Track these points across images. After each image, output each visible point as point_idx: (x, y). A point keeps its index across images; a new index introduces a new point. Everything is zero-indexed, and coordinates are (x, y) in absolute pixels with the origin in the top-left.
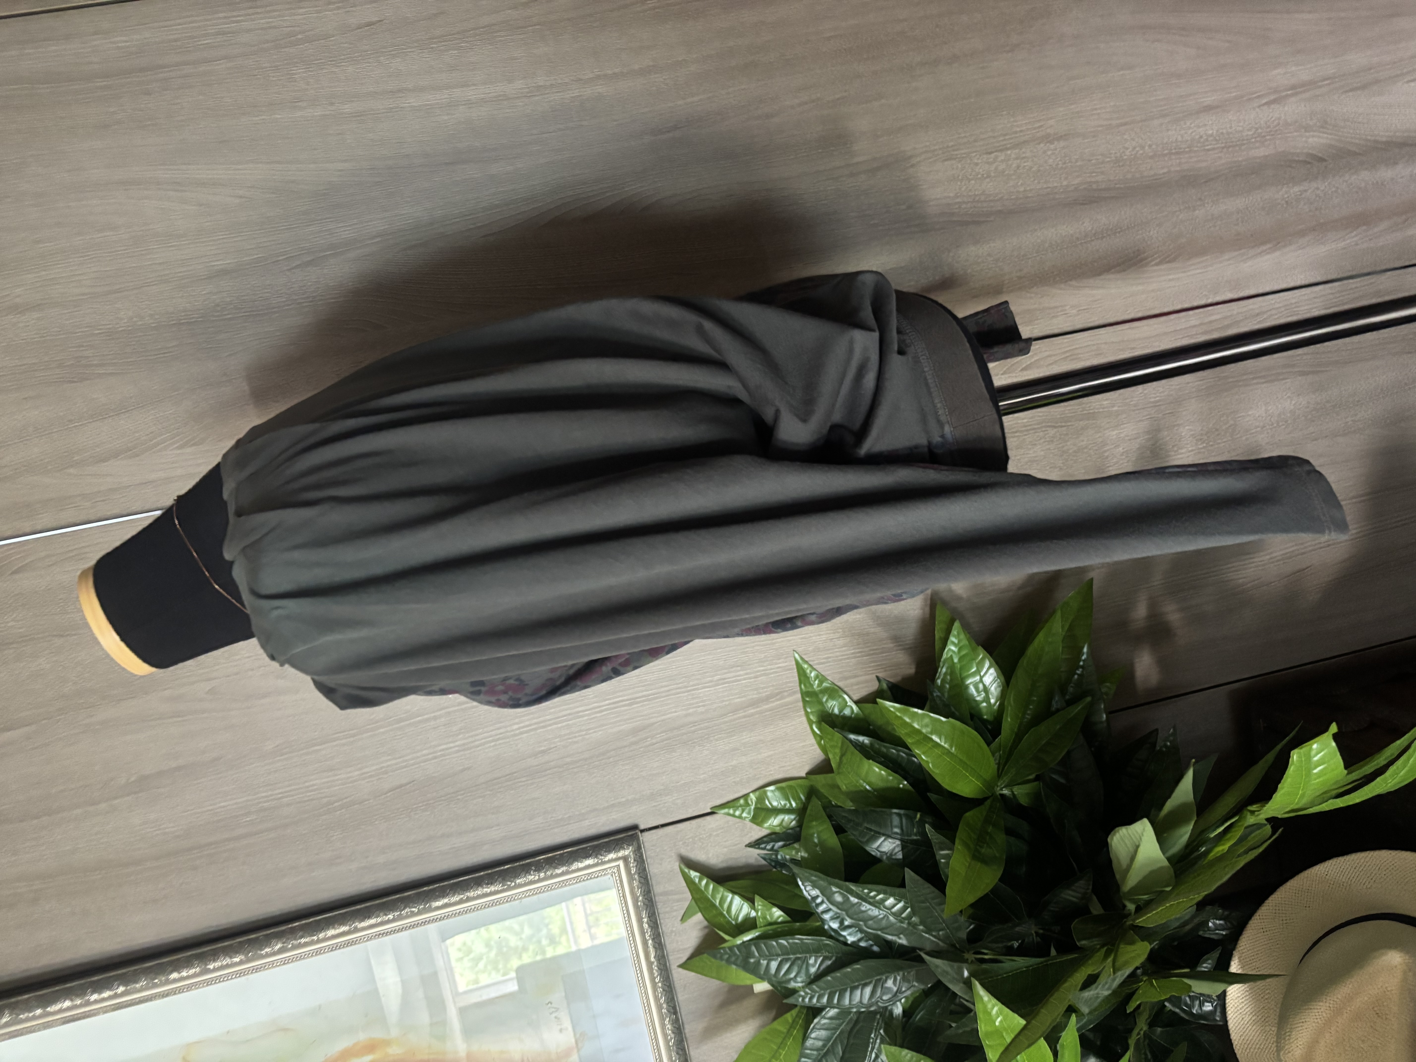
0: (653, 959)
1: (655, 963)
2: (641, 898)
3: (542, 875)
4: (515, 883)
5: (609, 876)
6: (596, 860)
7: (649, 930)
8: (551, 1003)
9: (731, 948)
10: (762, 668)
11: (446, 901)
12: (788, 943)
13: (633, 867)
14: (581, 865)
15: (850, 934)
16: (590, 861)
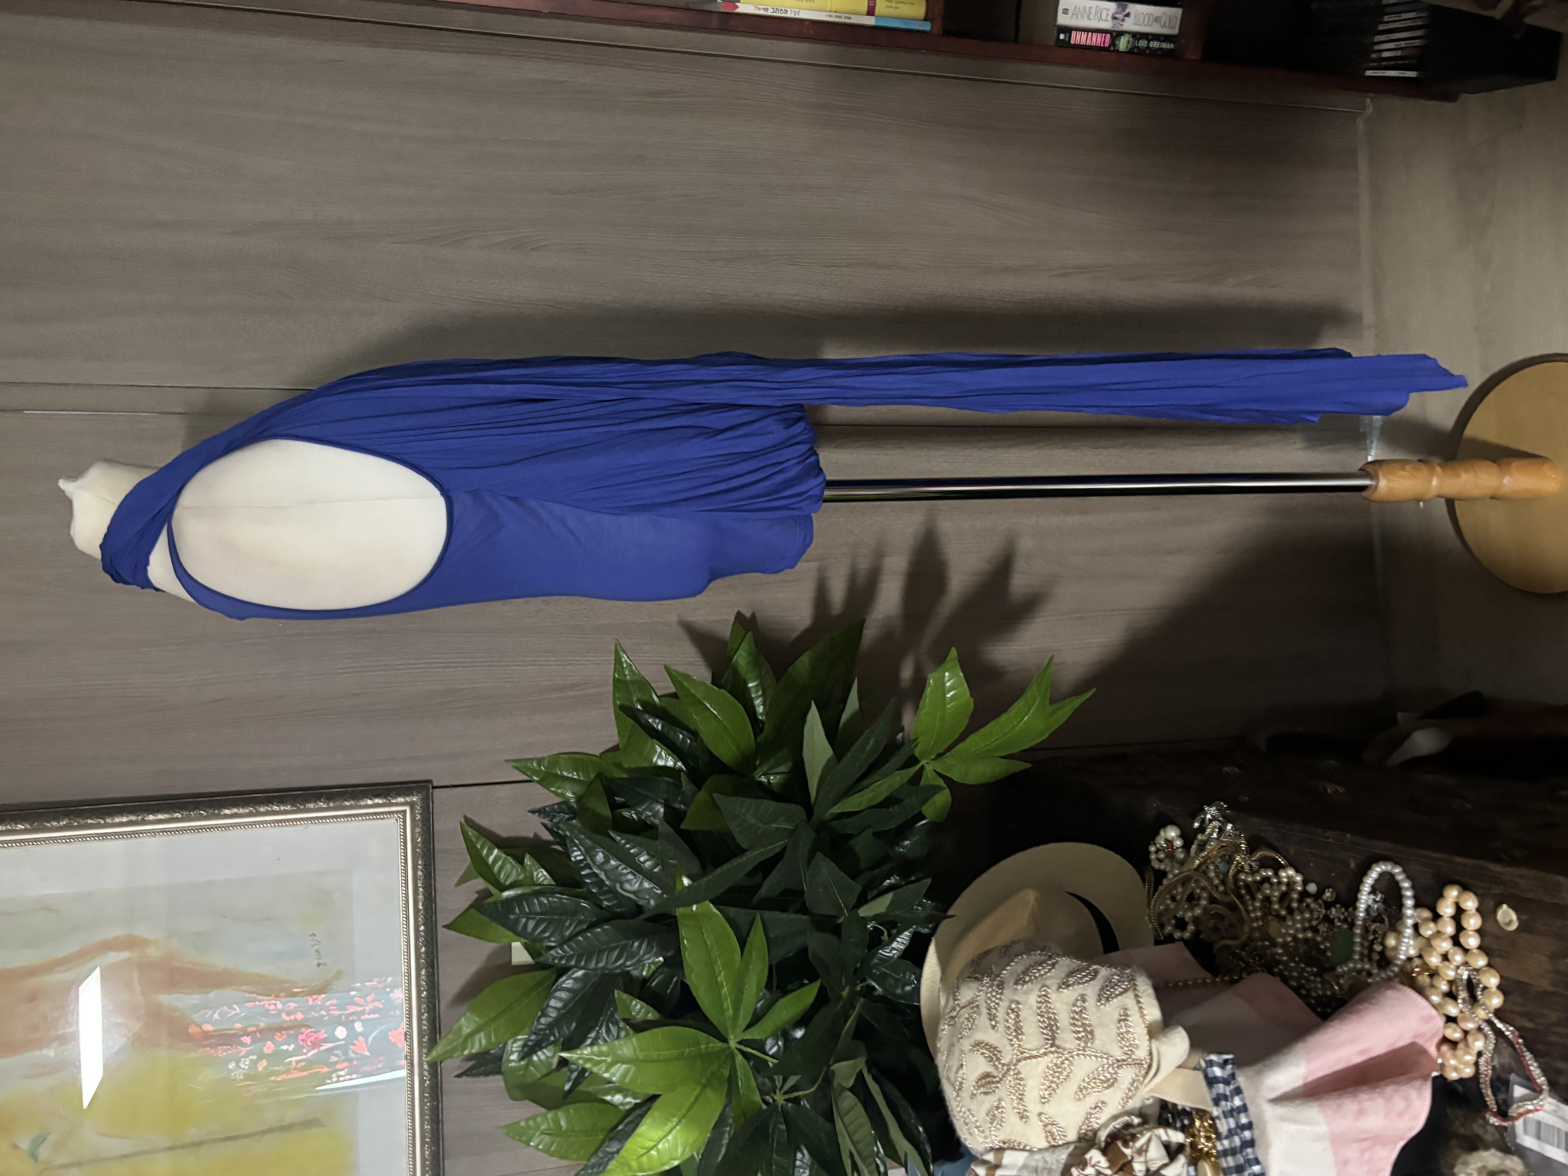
0: (421, 907)
1: (422, 912)
2: (420, 845)
3: (332, 805)
4: (305, 806)
5: (395, 821)
6: (385, 801)
7: (422, 878)
8: (314, 935)
9: (495, 903)
10: (571, 658)
11: (235, 810)
12: (548, 900)
13: (418, 814)
14: (370, 802)
15: (606, 900)
16: (378, 801)
